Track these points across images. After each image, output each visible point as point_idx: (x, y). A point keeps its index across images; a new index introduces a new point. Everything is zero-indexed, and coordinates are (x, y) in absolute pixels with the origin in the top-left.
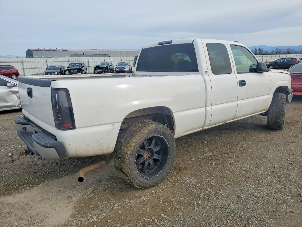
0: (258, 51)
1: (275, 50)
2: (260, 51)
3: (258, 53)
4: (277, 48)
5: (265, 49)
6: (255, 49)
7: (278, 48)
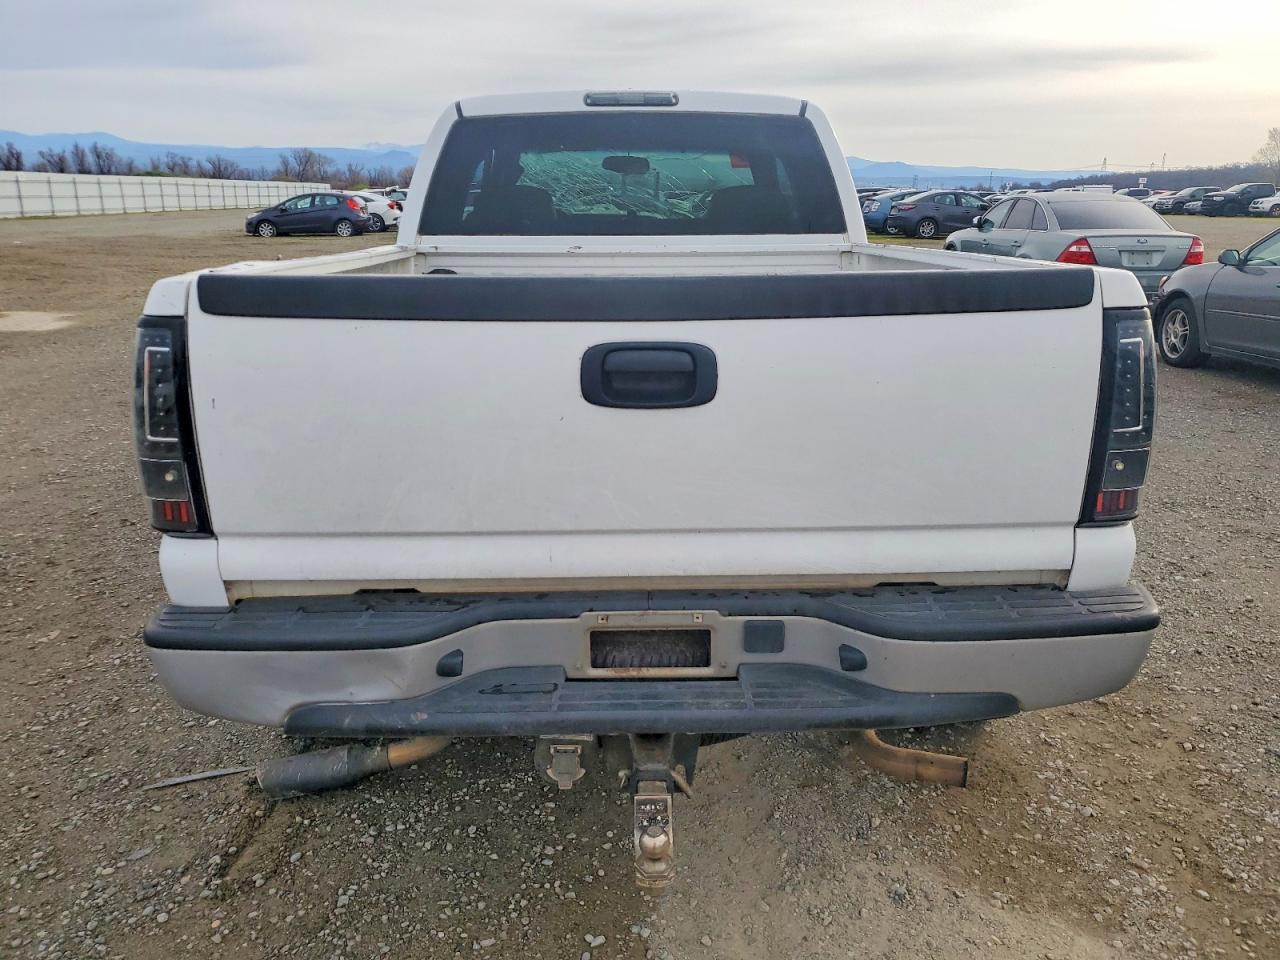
0: (90, 159)
1: (164, 159)
2: (98, 157)
3: (94, 168)
4: (172, 151)
5: (122, 154)
6: (76, 147)
7: (176, 151)
